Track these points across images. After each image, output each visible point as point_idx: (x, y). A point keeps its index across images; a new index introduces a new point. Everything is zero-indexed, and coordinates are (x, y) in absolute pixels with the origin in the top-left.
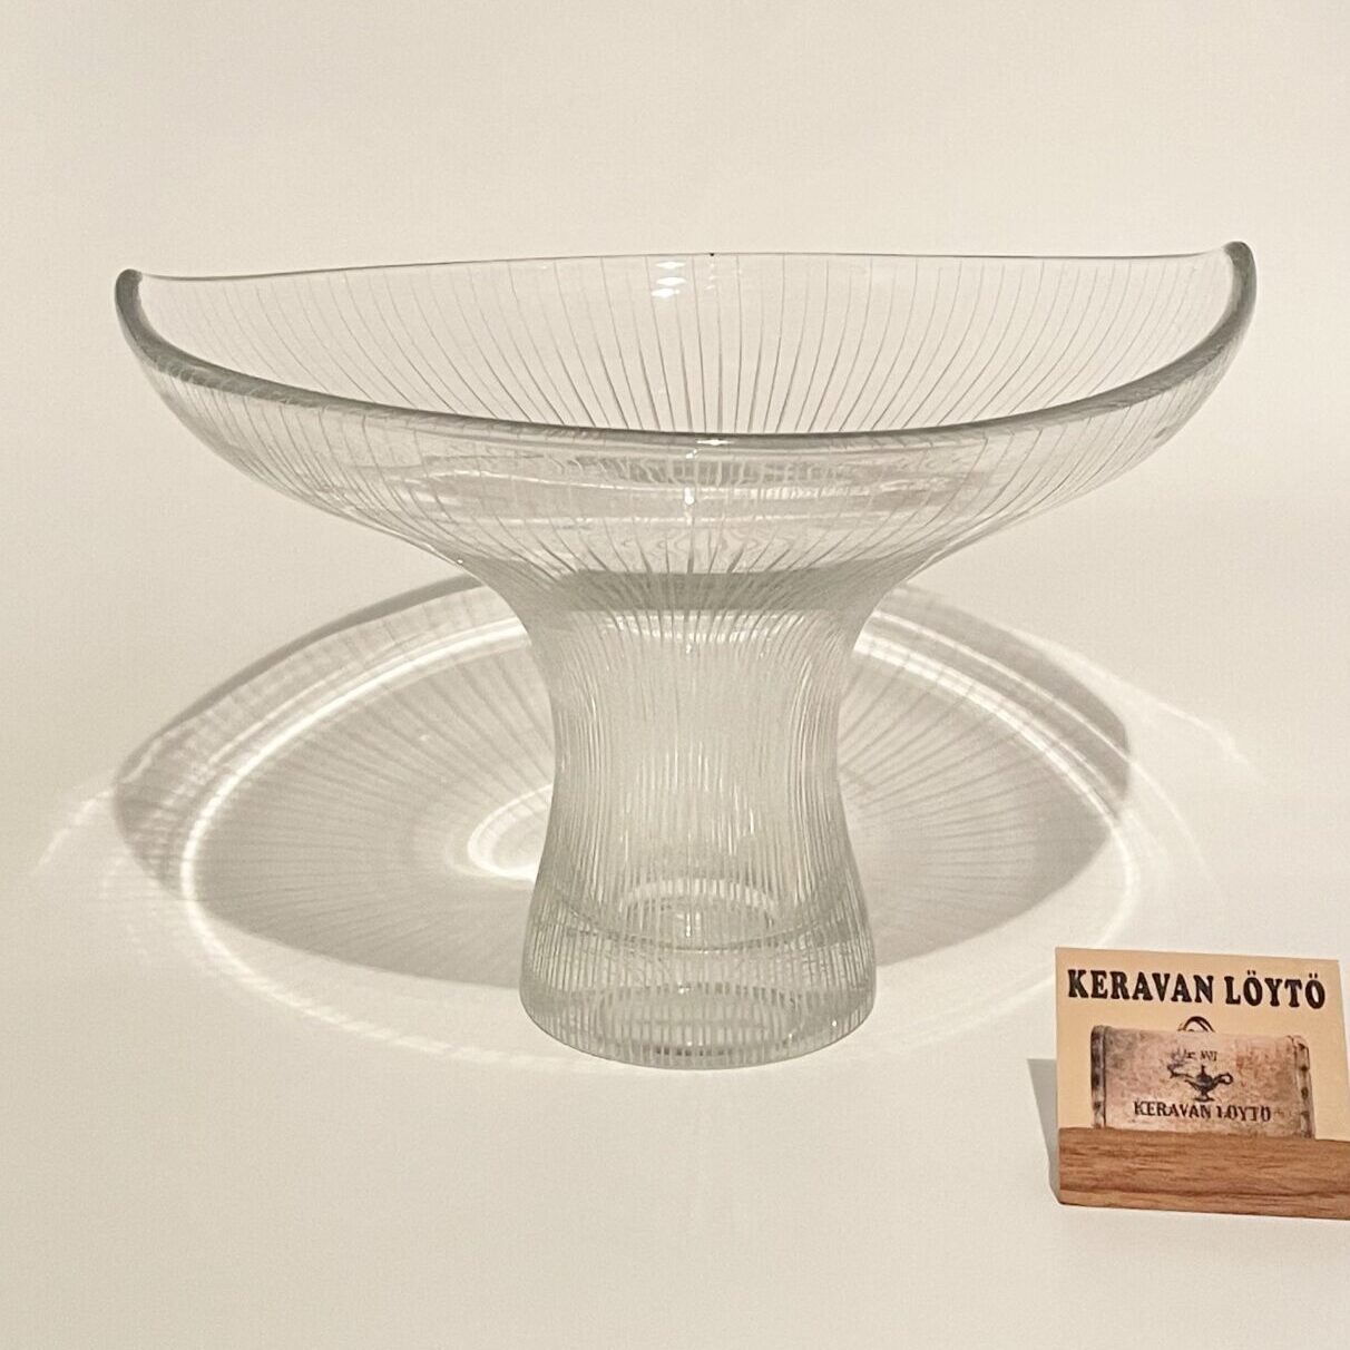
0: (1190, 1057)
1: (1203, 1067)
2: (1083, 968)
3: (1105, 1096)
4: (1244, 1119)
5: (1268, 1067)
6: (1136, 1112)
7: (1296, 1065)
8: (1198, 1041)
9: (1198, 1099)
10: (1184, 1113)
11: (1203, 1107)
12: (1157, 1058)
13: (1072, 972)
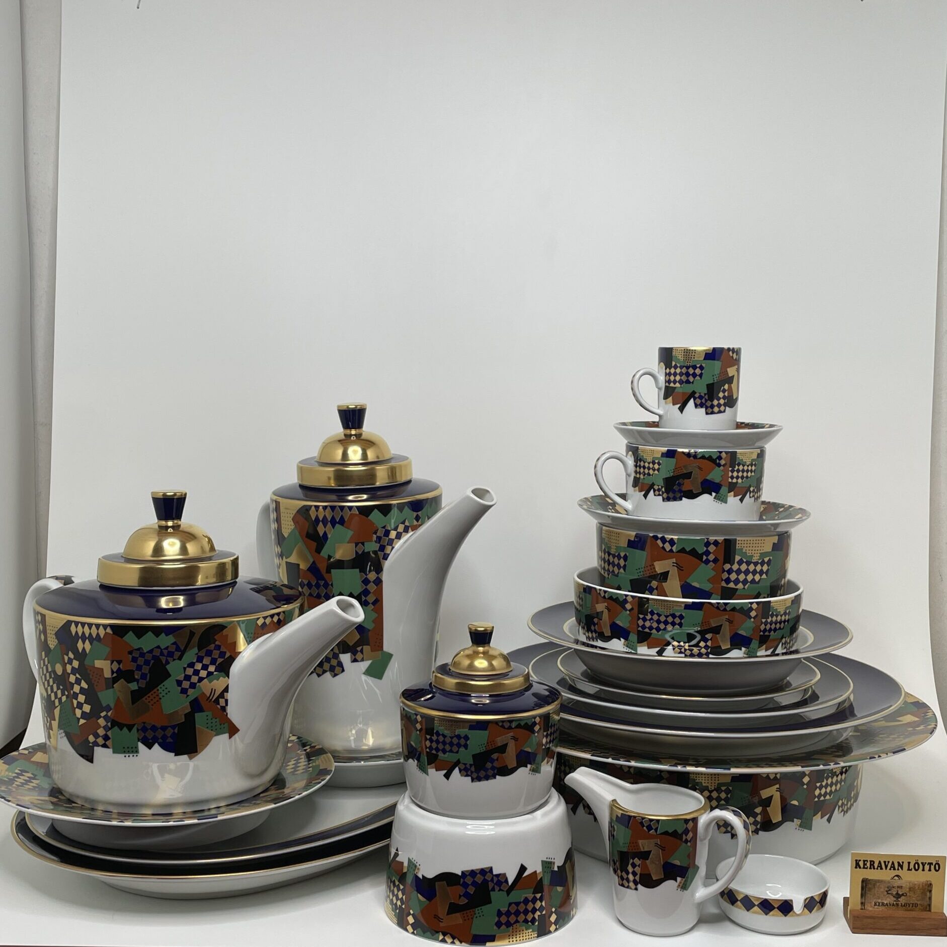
0: (894, 887)
1: (898, 891)
2: (860, 859)
3: (865, 900)
4: (909, 906)
5: (918, 891)
6: (875, 905)
7: (928, 890)
8: (898, 882)
9: (895, 901)
10: (890, 905)
11: (896, 904)
12: (883, 889)
13: (856, 860)
